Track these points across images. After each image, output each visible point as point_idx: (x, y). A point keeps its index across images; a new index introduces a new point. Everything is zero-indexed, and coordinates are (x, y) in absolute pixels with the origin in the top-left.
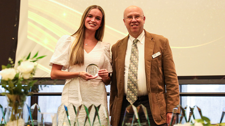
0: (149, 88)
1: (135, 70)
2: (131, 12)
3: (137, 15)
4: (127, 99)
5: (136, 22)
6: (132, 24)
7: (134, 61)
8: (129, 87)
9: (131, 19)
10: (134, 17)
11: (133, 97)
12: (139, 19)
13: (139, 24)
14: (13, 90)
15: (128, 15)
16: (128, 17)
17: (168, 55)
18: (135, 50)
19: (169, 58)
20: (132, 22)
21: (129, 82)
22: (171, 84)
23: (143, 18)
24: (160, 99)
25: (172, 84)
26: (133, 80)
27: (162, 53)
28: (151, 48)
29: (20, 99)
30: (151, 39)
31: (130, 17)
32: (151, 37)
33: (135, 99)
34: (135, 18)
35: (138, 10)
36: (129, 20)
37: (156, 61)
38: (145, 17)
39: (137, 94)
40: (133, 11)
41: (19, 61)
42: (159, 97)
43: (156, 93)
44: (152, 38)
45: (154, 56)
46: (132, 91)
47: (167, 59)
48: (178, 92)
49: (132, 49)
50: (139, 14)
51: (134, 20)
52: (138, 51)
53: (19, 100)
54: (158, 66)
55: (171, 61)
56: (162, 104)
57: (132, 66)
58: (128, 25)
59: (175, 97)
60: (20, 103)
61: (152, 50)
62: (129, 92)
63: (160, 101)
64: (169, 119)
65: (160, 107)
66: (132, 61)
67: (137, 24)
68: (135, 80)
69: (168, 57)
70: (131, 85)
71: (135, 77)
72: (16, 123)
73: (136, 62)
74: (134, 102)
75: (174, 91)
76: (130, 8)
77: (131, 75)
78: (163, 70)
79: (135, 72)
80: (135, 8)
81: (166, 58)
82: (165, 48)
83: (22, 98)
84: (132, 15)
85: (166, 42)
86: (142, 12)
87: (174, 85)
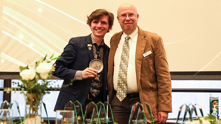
0: (140, 87)
1: (125, 68)
2: (125, 10)
3: (131, 13)
4: (117, 96)
5: (130, 20)
6: (126, 22)
7: (124, 59)
8: (119, 84)
9: (125, 17)
10: (127, 15)
11: (122, 94)
12: (132, 18)
13: (133, 22)
14: (32, 89)
15: (122, 13)
16: (122, 15)
17: (160, 54)
18: (126, 47)
19: (161, 57)
20: (126, 21)
21: (119, 80)
22: (162, 83)
23: (137, 16)
24: (151, 97)
25: (164, 82)
26: (122, 78)
27: (154, 52)
28: (143, 47)
29: (37, 97)
30: (143, 38)
31: (124, 15)
32: (144, 34)
33: (125, 96)
34: (129, 16)
35: (132, 8)
36: (123, 18)
37: (147, 59)
38: (138, 15)
39: (126, 92)
40: (127, 10)
41: (36, 62)
42: (151, 95)
43: (148, 91)
44: (145, 36)
45: (145, 55)
46: (122, 88)
47: (158, 58)
48: (169, 90)
49: (123, 46)
50: (133, 12)
51: (128, 18)
52: (129, 48)
53: (36, 99)
54: (148, 65)
55: (162, 60)
56: (153, 102)
57: (122, 63)
58: (122, 23)
59: (165, 96)
60: (37, 102)
61: (143, 49)
62: (119, 89)
63: (152, 99)
64: (160, 117)
65: (152, 105)
66: (122, 59)
67: (131, 22)
68: (125, 77)
69: (159, 56)
70: (121, 82)
71: (125, 74)
72: (34, 120)
73: (126, 59)
74: (124, 99)
75: (165, 89)
76: (124, 6)
77: (121, 73)
78: (155, 69)
79: (125, 69)
80: (129, 6)
81: (158, 56)
82: (157, 47)
83: (39, 96)
84: (125, 13)
85: (158, 40)
86: (135, 10)
87: (165, 84)
